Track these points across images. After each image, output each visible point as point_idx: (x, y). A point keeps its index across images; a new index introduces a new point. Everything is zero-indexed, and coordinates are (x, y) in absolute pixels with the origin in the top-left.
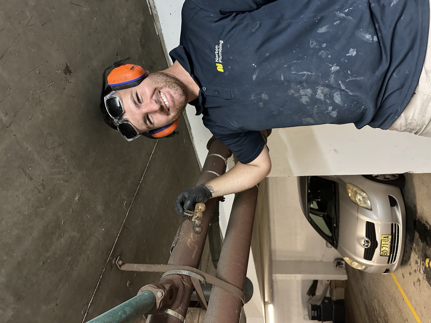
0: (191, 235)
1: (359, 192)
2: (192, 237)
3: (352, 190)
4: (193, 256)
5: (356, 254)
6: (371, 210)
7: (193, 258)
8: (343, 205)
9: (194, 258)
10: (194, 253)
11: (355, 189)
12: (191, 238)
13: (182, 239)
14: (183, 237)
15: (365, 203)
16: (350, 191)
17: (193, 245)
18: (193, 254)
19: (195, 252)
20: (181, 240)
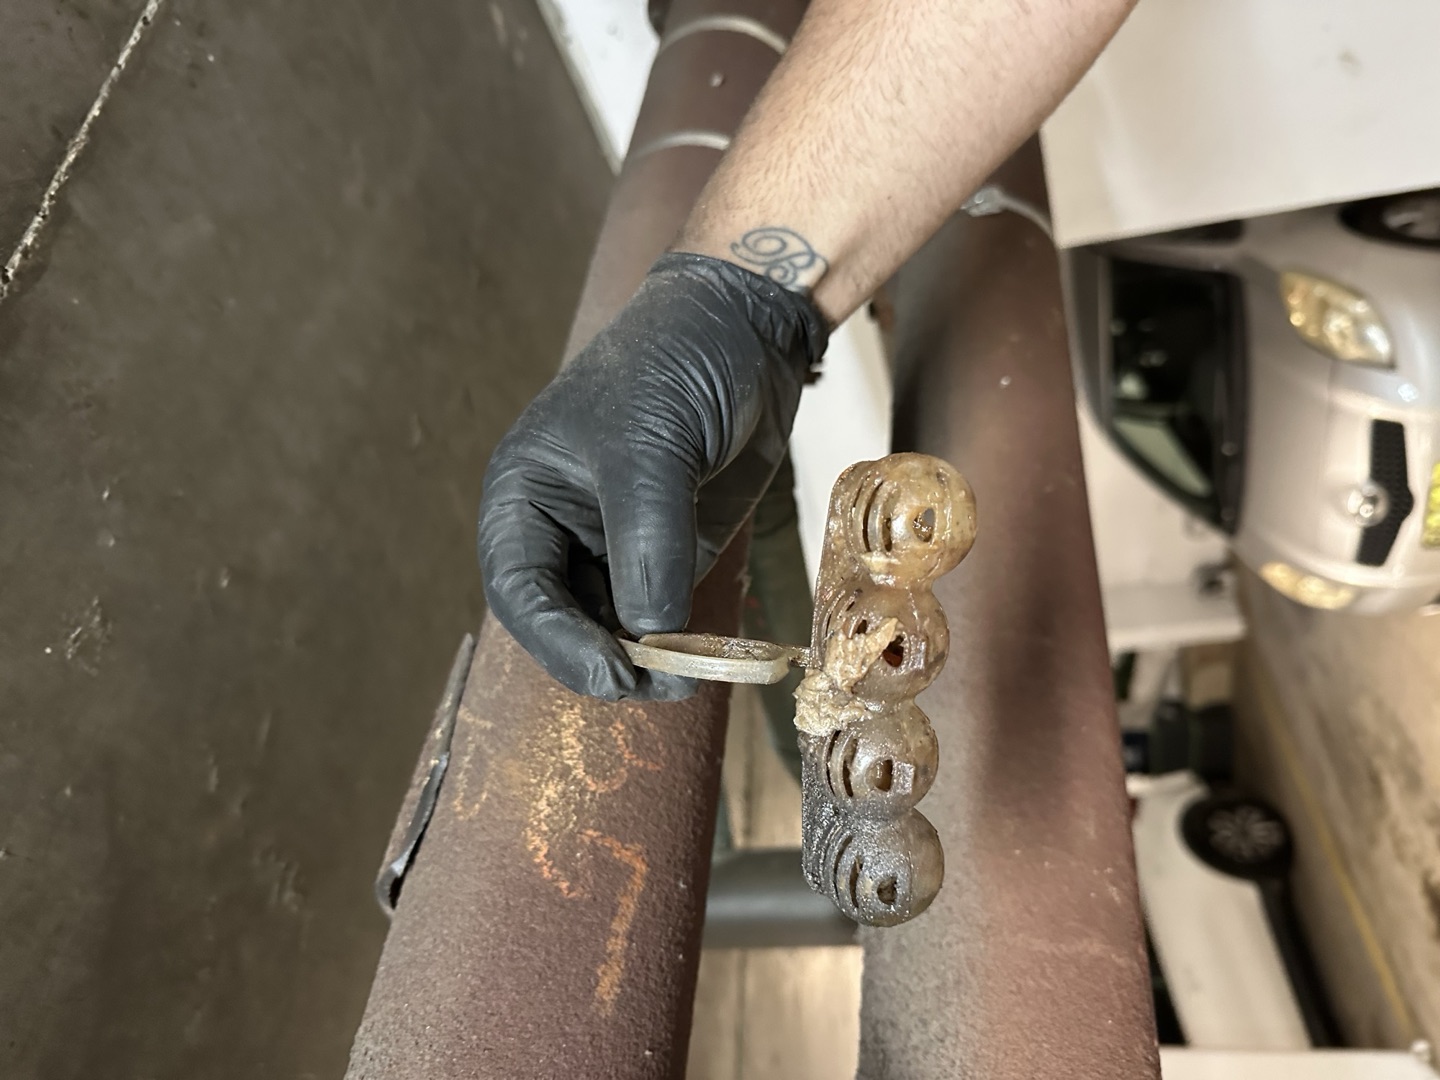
0: (568, 737)
1: (1337, 298)
2: (572, 751)
3: (1306, 297)
4: (608, 984)
5: (1316, 549)
6: (1390, 366)
7: (608, 1011)
8: (1264, 361)
9: (621, 1003)
10: (617, 945)
11: (1320, 290)
12: (565, 773)
13: (476, 782)
14: (480, 759)
15: (1363, 341)
16: (1294, 301)
17: (594, 848)
18: (601, 957)
19: (620, 926)
20: (470, 800)
